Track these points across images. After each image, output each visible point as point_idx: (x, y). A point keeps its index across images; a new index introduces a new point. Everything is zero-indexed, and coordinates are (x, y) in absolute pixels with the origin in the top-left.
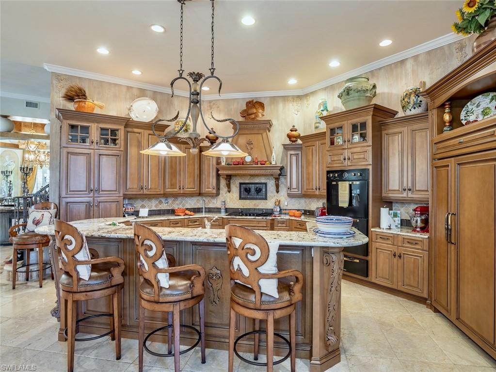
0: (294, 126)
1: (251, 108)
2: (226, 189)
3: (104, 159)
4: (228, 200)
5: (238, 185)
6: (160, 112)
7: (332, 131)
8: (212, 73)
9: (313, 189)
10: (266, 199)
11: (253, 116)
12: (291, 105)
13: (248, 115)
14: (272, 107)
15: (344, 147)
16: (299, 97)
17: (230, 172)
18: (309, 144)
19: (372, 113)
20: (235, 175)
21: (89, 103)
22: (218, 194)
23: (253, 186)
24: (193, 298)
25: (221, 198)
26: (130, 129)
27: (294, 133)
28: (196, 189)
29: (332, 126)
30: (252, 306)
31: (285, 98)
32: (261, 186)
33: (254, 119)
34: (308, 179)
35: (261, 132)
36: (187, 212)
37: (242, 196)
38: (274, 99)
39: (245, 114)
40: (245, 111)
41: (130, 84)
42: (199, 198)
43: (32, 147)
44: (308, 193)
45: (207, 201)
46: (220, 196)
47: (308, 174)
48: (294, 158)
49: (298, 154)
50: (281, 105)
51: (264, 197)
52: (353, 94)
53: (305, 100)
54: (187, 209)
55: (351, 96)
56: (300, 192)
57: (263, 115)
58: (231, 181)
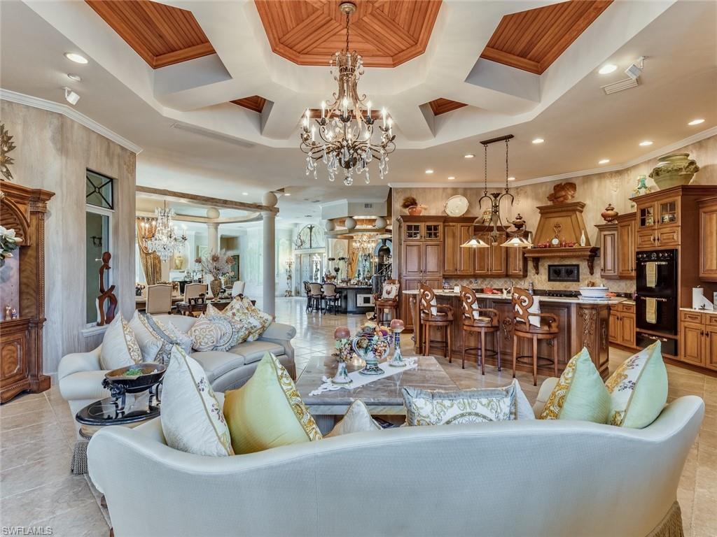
0: (610, 205)
1: (559, 191)
2: (534, 271)
3: (429, 249)
4: (536, 282)
5: (547, 267)
6: (471, 206)
7: (643, 212)
8: (507, 192)
9: (628, 271)
10: (578, 280)
11: (562, 199)
12: (608, 181)
13: (556, 198)
14: (586, 186)
15: (653, 228)
16: (619, 173)
17: (537, 255)
18: (624, 224)
19: (681, 193)
20: (544, 258)
21: (419, 207)
22: (525, 276)
23: (564, 268)
24: (492, 327)
25: (528, 280)
26: (446, 224)
27: (610, 212)
28: (503, 271)
29: (643, 207)
30: (524, 330)
31: (601, 176)
32: (573, 267)
33: (562, 201)
34: (624, 260)
35: (570, 213)
36: (495, 291)
37: (552, 278)
38: (587, 179)
39: (552, 197)
40: (551, 195)
41: (445, 186)
42: (507, 279)
43: (365, 238)
44: (624, 275)
45: (514, 283)
46: (528, 277)
47: (624, 254)
48: (609, 239)
49: (614, 235)
50: (596, 184)
51: (576, 279)
52: (663, 175)
53: (626, 175)
54: (495, 289)
55: (661, 176)
56: (616, 274)
57: (573, 197)
58: (540, 264)
